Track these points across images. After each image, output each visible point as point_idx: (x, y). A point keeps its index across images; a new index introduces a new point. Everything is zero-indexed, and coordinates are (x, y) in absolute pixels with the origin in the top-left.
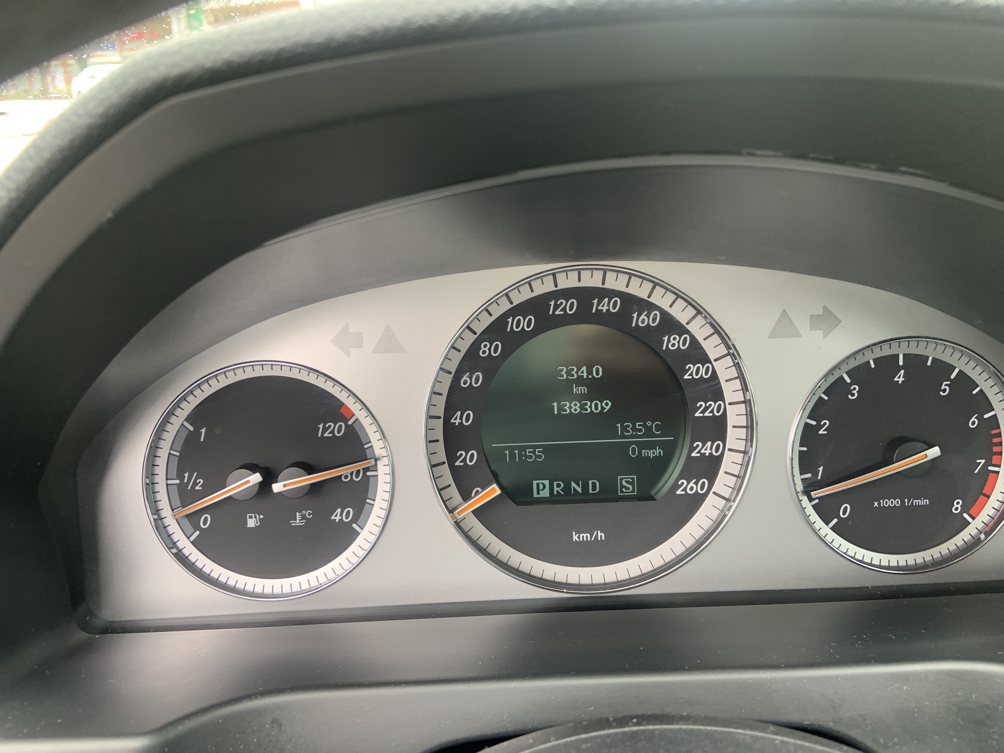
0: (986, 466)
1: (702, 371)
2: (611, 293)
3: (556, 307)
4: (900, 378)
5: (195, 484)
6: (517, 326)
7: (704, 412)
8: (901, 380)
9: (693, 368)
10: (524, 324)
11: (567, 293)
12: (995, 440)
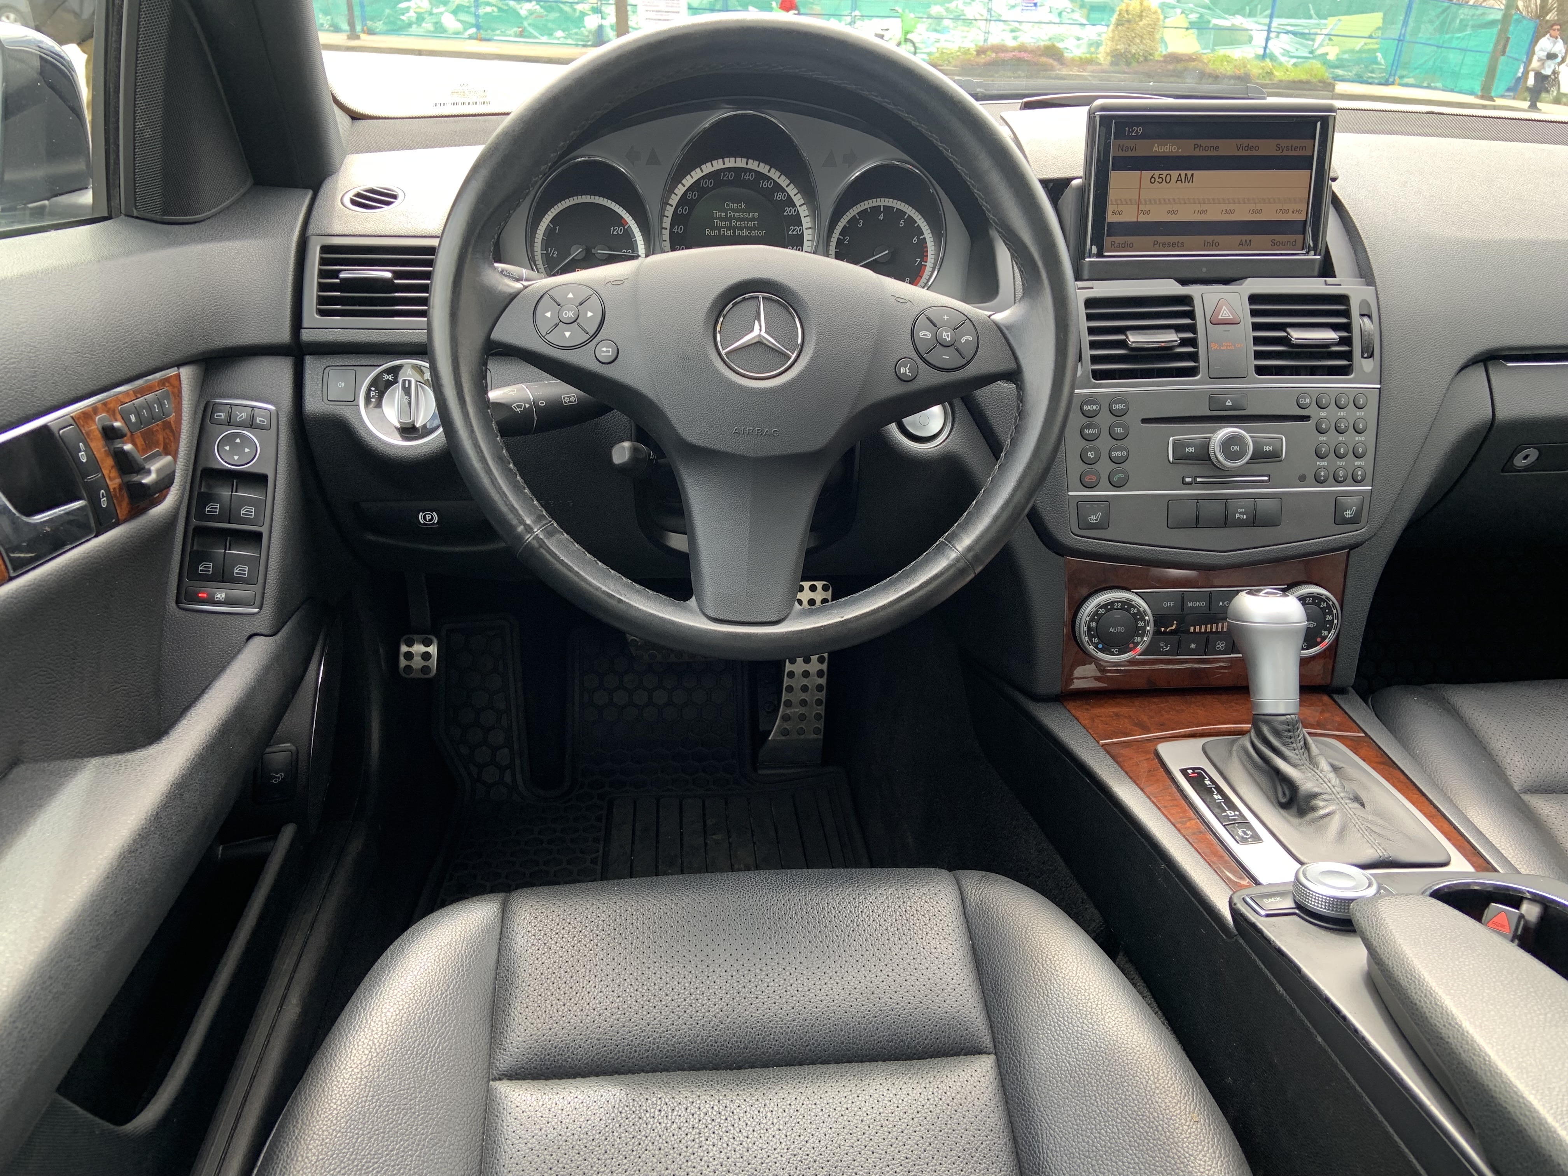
0: (920, 262)
1: (793, 211)
2: (751, 170)
3: (724, 175)
4: (881, 218)
5: (553, 254)
6: (705, 184)
7: (793, 231)
8: (882, 218)
9: (788, 210)
10: (708, 183)
11: (729, 169)
12: (925, 250)
